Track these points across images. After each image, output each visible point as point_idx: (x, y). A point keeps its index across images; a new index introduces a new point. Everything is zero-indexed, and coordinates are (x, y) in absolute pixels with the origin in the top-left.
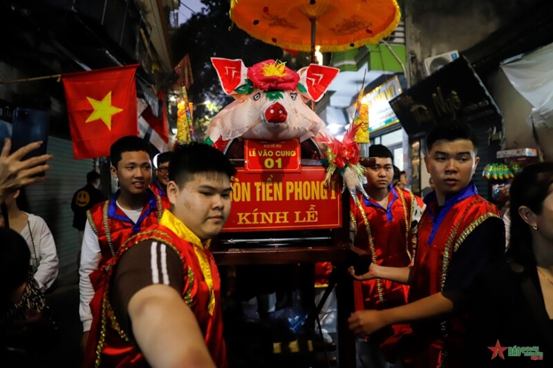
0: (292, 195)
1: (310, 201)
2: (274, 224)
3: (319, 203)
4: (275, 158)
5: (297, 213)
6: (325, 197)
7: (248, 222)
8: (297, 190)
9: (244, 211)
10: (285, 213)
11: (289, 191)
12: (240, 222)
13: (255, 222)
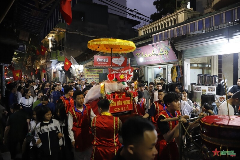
0: (124, 104)
1: (127, 105)
2: (120, 110)
3: (128, 105)
4: (121, 96)
5: (125, 108)
6: (130, 104)
7: (115, 111)
8: (125, 102)
9: (115, 108)
10: (123, 108)
11: (123, 103)
12: (114, 111)
13: (117, 110)
